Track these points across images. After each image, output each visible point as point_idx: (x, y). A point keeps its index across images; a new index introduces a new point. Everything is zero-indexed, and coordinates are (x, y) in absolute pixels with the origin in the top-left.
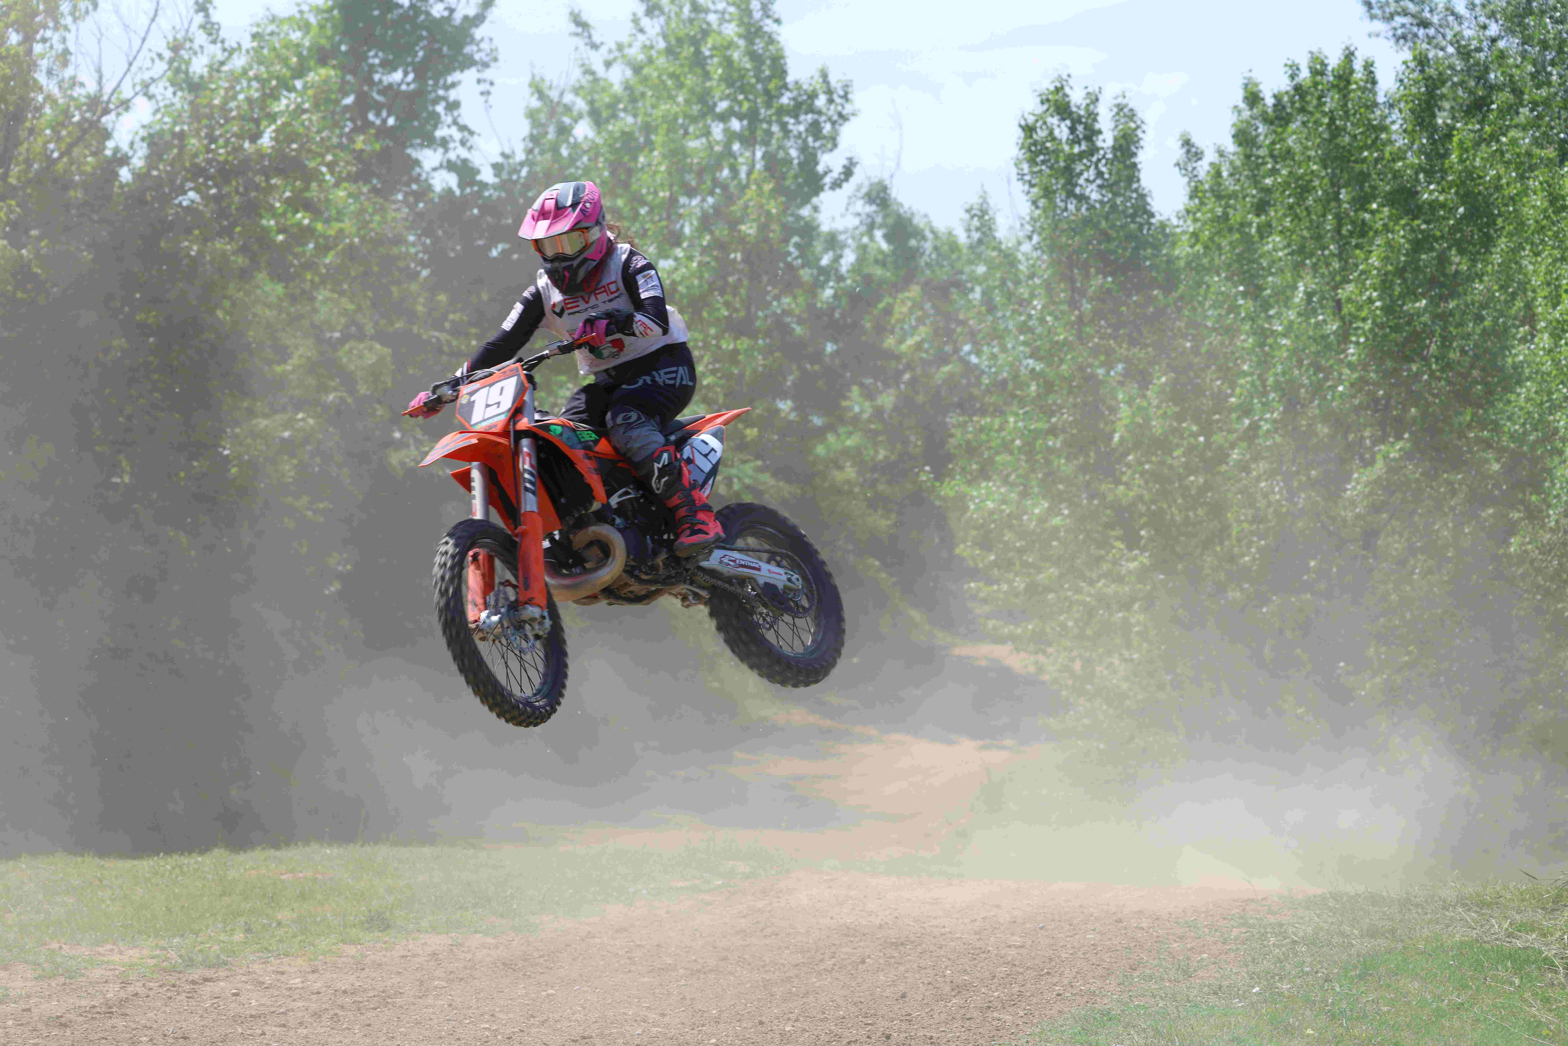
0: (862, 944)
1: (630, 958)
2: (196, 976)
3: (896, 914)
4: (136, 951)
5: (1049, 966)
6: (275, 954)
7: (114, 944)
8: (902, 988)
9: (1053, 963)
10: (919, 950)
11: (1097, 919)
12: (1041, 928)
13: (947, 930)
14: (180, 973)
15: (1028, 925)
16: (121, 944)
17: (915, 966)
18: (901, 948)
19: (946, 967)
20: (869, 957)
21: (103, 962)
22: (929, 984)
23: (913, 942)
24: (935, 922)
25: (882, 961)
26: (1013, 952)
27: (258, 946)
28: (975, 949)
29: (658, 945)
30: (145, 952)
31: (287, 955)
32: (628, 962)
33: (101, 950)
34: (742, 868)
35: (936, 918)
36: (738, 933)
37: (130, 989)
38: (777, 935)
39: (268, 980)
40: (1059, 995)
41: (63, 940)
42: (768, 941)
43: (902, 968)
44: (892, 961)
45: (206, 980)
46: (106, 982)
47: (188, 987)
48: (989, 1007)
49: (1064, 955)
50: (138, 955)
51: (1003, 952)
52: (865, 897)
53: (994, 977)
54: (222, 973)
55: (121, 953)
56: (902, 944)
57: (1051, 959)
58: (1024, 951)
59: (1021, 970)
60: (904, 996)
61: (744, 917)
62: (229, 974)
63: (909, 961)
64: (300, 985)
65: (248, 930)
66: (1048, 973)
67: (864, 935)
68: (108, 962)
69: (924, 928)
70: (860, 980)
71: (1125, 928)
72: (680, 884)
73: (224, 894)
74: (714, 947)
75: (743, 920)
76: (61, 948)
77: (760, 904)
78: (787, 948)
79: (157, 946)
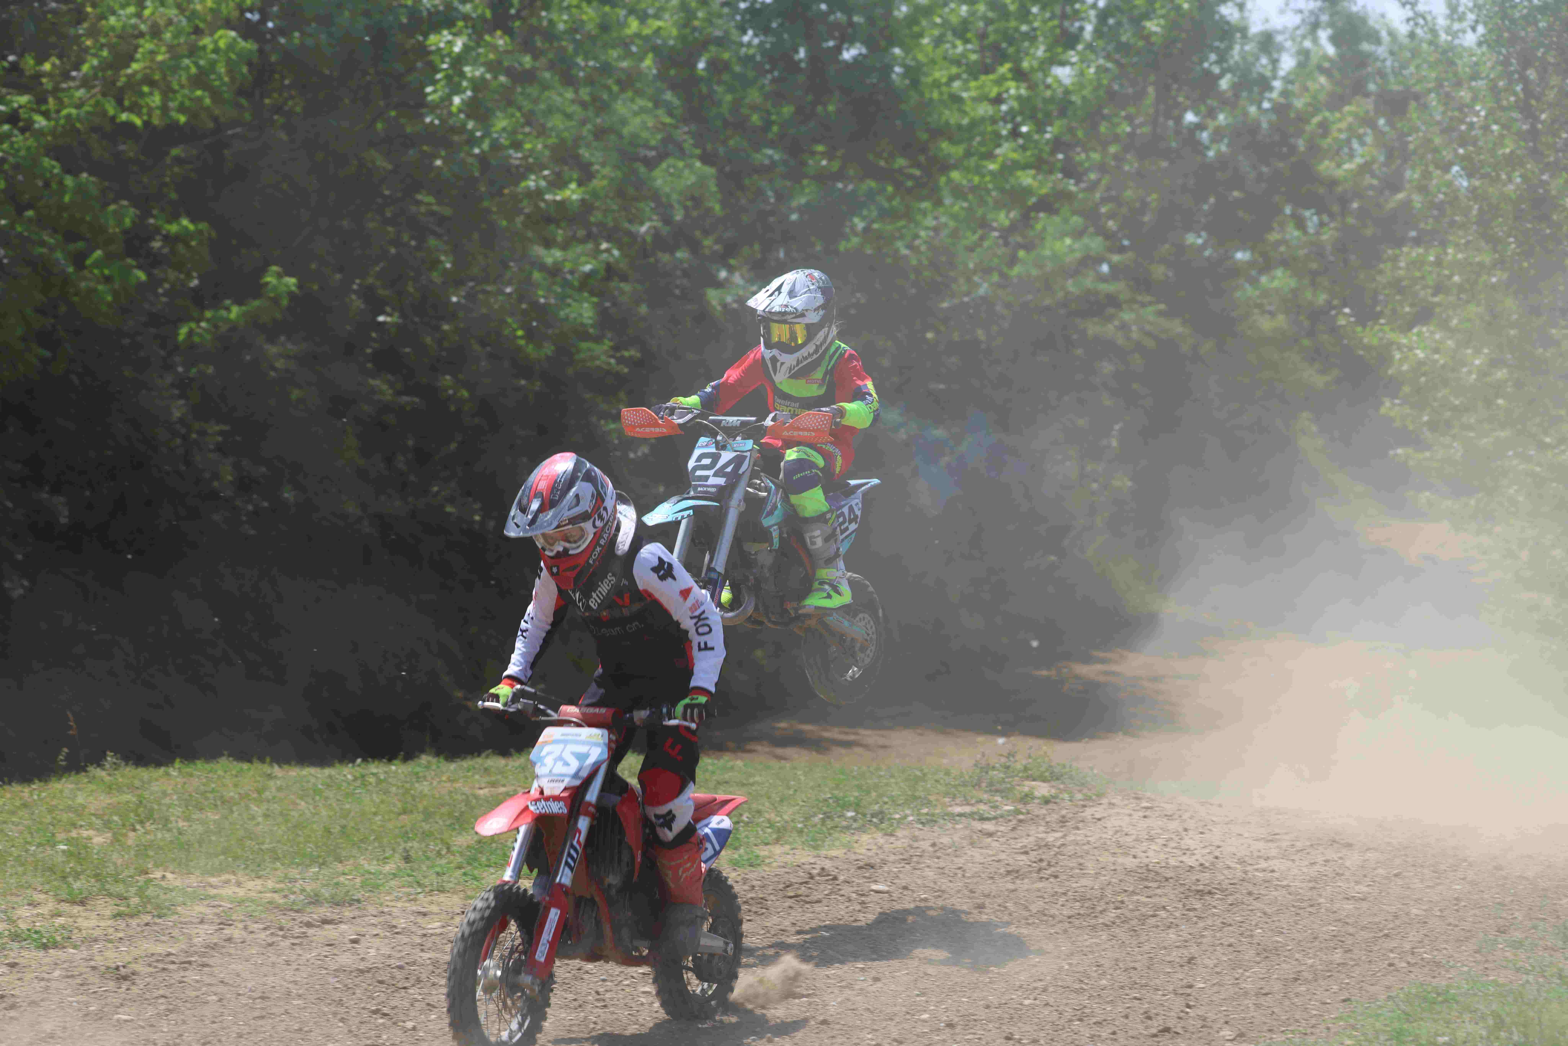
0: (1159, 891)
1: (863, 903)
2: (315, 917)
3: (1217, 854)
4: (259, 882)
5: (1391, 926)
6: (427, 889)
7: (234, 873)
8: (1194, 950)
9: (1398, 922)
10: (1230, 900)
11: (1470, 865)
12: (1396, 875)
13: (1276, 875)
14: (297, 911)
15: (1380, 871)
16: (240, 873)
17: (1218, 923)
18: (1207, 898)
19: (1256, 925)
20: (1164, 908)
21: (208, 897)
22: (1230, 945)
23: (1223, 891)
24: (1263, 865)
25: (1177, 914)
26: (1349, 906)
27: (410, 879)
28: (1302, 900)
29: (905, 888)
30: (270, 884)
31: (442, 890)
32: (858, 907)
33: (213, 880)
34: (1043, 789)
35: (1267, 859)
36: (1009, 873)
37: (227, 931)
38: (1056, 877)
39: (402, 923)
40: (1391, 965)
41: (171, 868)
42: (1040, 885)
43: (1201, 924)
44: (1191, 914)
45: (325, 922)
46: (202, 922)
47: (297, 930)
48: (1296, 979)
49: (1414, 911)
50: (259, 888)
51: (1337, 906)
52: (1186, 830)
53: (1315, 938)
54: (348, 913)
55: (239, 884)
56: (1210, 893)
57: (1396, 917)
58: (1365, 905)
59: (1351, 930)
60: (1191, 960)
61: (1026, 853)
62: (357, 913)
63: (1214, 915)
64: (438, 931)
65: (407, 859)
66: (1387, 936)
67: (1167, 879)
68: (213, 897)
69: (1245, 872)
70: (1142, 939)
71: (1505, 878)
72: (958, 810)
73: (405, 812)
74: (972, 892)
75: (1023, 857)
76: (164, 877)
77: (1051, 838)
78: (1065, 894)
79: (286, 877)
